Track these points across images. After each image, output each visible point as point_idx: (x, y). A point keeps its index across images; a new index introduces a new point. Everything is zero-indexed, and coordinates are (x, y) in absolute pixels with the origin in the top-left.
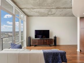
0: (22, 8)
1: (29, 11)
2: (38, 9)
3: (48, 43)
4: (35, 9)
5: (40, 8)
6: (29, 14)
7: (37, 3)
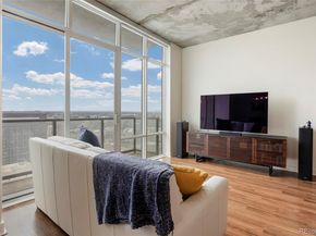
1: (168, 25)
3: (254, 153)
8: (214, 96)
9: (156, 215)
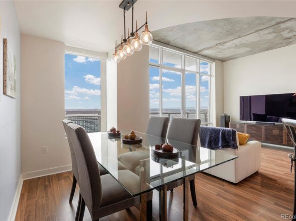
0: (198, 52)
1: (214, 51)
2: (232, 40)
4: (226, 43)
5: (239, 37)
6: (220, 56)
7: (221, 33)
8: (250, 96)
9: (232, 142)
